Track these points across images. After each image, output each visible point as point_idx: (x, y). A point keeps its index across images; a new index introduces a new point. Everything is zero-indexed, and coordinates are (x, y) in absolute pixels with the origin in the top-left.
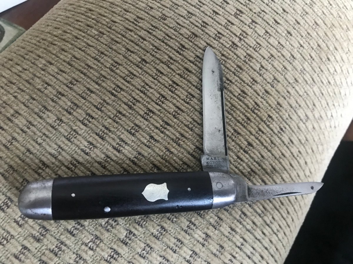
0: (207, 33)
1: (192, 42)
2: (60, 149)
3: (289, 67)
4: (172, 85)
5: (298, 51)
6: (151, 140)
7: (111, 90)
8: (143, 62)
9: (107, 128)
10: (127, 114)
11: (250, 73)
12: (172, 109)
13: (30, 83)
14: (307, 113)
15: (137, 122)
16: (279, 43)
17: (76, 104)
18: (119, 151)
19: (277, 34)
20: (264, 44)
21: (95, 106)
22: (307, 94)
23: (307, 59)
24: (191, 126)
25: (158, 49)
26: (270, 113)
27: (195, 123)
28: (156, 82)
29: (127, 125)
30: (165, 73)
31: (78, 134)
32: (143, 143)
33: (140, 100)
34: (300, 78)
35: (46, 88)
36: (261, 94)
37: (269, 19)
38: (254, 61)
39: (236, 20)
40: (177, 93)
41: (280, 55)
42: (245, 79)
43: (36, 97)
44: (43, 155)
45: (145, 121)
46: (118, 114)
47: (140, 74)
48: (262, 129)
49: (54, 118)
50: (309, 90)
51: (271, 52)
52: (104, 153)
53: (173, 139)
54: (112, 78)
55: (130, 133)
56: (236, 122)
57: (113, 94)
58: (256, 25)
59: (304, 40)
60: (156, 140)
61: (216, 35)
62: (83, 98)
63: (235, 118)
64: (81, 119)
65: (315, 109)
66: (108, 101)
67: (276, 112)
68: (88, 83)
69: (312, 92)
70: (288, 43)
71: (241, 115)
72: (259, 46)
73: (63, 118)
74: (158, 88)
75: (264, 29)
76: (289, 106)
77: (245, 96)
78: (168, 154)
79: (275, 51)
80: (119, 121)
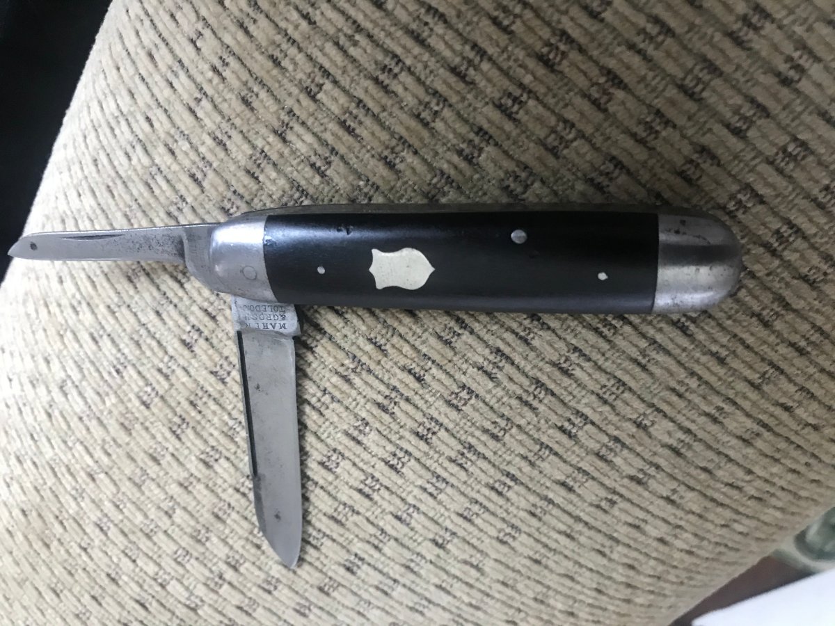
0: (297, 593)
1: (330, 578)
2: (644, 362)
3: (108, 507)
4: (374, 491)
5: (92, 540)
6: (422, 373)
7: (516, 488)
8: (440, 541)
9: (527, 404)
10: (478, 433)
11: (194, 503)
12: (371, 439)
13: (713, 500)
14: (63, 399)
15: (454, 414)
16: (134, 561)
17: (602, 458)
18: (498, 350)
19: (141, 581)
20: (168, 563)
21: (556, 454)
22: (65, 442)
23: (71, 521)
24: (326, 399)
25: (408, 567)
26: (147, 413)
27: (318, 405)
28: (410, 500)
29: (478, 410)
30: (389, 517)
31: (598, 395)
32: (440, 367)
33: (447, 464)
34: (84, 481)
35: (674, 491)
36: (169, 458)
37: (160, 612)
38: (189, 530)
39: (231, 616)
40: (361, 473)
41: (131, 537)
42: (206, 492)
43: (699, 475)
44: (684, 350)
45: (436, 415)
46: (501, 434)
47: (449, 517)
48: (161, 379)
49: (657, 430)
50: (62, 451)
51: (149, 544)
52: (533, 349)
53: (369, 371)
54: (515, 512)
55: (473, 392)
56: (221, 401)
57: (513, 478)
58: (188, 603)
59: (80, 562)
60: (410, 371)
61: (276, 588)
62: (584, 471)
63: (223, 408)
64: (589, 427)
65: (47, 407)
66: (524, 464)
67: (132, 413)
68: (571, 502)
69: (56, 447)
70: (115, 560)
71: (210, 416)
72: (179, 560)
73: (634, 430)
74: (404, 486)
75: (168, 593)
76: (105, 422)
77: (203, 457)
78: (379, 337)
79: (141, 546)
80: (498, 420)
